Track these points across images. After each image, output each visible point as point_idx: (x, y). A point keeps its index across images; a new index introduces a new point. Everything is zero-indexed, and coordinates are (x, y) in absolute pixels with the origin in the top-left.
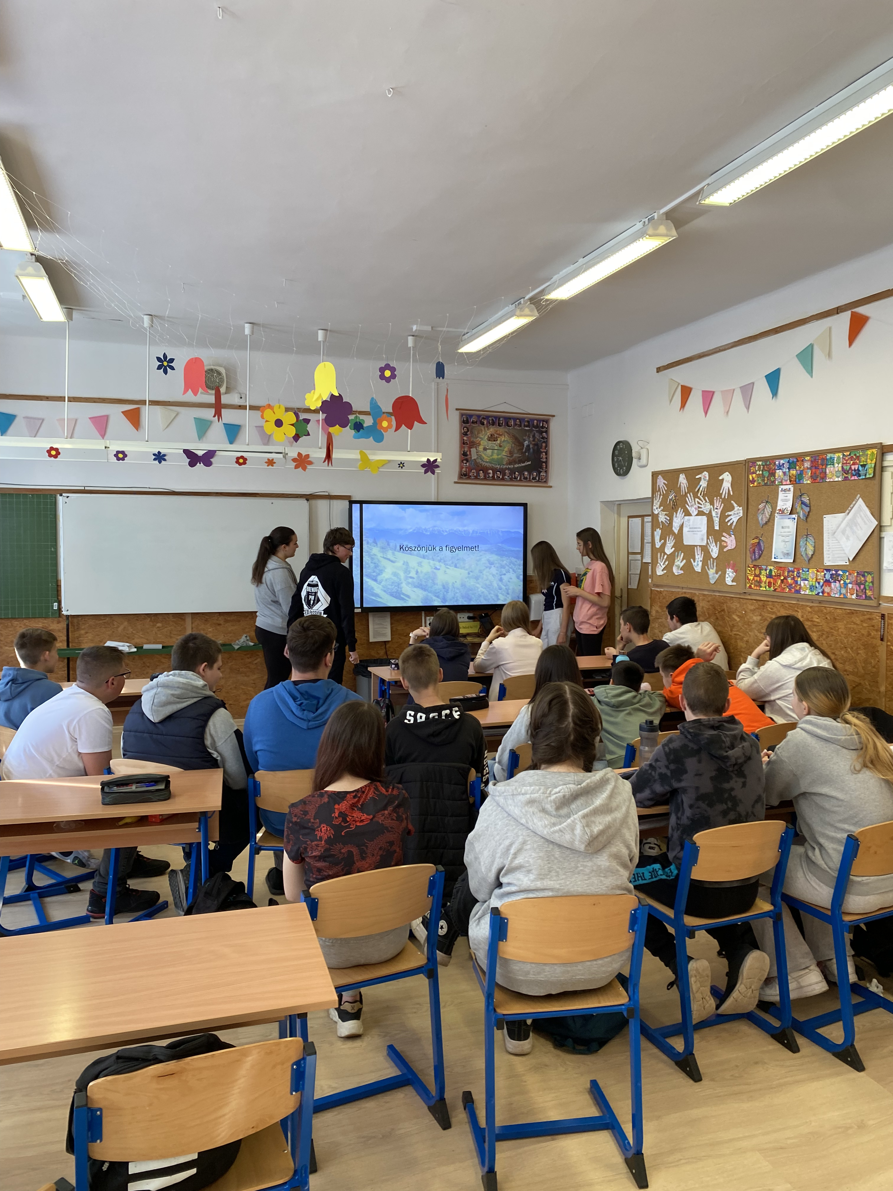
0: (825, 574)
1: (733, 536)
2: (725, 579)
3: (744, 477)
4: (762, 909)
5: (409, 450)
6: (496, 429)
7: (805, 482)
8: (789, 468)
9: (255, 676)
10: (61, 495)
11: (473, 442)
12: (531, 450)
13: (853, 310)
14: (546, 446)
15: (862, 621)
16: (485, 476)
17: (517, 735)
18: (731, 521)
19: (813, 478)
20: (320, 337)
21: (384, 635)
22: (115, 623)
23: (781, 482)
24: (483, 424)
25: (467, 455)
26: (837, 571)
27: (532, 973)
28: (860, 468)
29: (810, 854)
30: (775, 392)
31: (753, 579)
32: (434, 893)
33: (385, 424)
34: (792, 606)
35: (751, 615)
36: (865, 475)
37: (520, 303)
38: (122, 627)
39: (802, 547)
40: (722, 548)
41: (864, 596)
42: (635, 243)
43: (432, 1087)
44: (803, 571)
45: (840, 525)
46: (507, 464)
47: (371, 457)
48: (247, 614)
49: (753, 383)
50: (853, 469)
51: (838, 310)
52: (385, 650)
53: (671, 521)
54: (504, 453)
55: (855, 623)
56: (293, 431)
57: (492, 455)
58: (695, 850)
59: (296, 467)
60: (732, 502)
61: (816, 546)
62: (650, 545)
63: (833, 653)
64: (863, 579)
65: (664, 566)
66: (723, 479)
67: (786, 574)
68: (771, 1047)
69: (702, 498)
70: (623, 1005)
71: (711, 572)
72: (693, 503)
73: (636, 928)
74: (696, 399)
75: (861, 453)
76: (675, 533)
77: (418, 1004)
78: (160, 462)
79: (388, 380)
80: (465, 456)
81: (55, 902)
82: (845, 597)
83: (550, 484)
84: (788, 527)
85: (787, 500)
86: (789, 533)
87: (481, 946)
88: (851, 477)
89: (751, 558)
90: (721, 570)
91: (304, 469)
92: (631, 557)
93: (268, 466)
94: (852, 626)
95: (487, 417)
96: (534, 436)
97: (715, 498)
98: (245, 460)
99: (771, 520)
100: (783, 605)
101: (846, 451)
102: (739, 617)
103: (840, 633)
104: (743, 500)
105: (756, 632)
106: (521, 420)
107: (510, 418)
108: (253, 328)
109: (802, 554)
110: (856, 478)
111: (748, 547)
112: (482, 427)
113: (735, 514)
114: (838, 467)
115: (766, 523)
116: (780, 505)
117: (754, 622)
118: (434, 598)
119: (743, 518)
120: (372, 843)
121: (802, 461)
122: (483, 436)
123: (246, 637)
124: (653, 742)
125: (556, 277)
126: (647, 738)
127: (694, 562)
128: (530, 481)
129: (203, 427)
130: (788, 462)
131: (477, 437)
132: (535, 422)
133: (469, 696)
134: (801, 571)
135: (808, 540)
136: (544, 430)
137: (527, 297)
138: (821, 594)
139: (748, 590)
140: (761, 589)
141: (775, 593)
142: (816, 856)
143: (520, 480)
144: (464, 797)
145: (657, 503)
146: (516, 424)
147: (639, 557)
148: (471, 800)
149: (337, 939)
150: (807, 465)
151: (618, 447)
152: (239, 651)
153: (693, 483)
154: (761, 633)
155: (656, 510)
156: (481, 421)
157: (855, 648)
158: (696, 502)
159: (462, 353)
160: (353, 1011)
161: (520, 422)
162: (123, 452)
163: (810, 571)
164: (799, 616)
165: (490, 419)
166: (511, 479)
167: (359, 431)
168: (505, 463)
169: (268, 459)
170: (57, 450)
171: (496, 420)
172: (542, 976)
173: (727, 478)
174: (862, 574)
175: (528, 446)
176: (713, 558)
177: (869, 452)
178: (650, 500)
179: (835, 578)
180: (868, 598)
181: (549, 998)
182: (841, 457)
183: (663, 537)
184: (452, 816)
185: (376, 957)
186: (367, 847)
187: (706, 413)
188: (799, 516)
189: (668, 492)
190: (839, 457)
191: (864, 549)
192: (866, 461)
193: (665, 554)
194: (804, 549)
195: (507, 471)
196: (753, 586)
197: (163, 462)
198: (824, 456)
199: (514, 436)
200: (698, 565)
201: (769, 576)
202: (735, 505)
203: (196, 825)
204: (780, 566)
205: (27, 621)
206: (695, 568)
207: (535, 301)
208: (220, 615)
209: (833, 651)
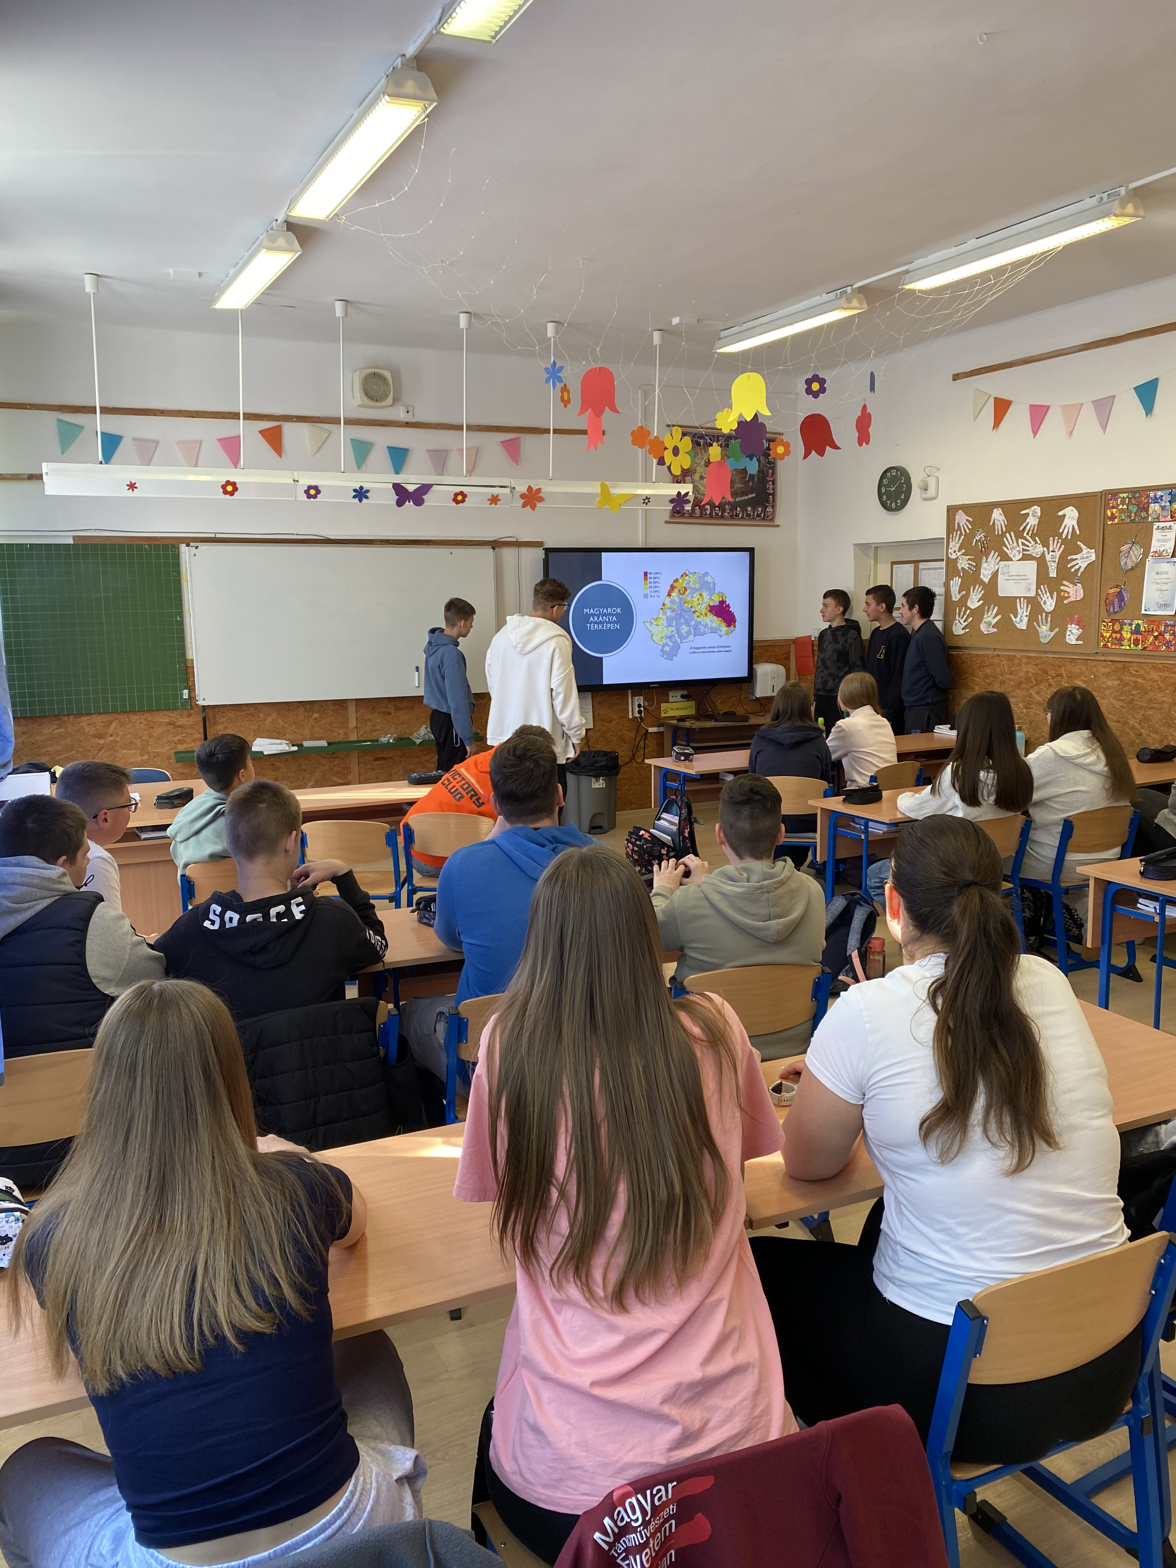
1: (1079, 585)
2: (1065, 637)
3: (1099, 513)
5: (654, 480)
8: (1170, 502)
10: (189, 545)
12: (756, 479)
14: (775, 474)
16: (701, 513)
18: (1077, 567)
20: (550, 332)
23: (1158, 518)
24: (701, 445)
30: (1149, 409)
31: (1111, 636)
35: (1104, 679)
37: (843, 293)
40: (1060, 600)
47: (613, 491)
49: (1114, 396)
53: (978, 567)
59: (524, 506)
60: (1078, 543)
65: (965, 624)
66: (1064, 516)
67: (1163, 629)
69: (1029, 539)
71: (1043, 629)
72: (1015, 544)
74: (1018, 416)
76: (984, 582)
78: (360, 500)
79: (812, 393)
83: (777, 521)
84: (1166, 573)
85: (1165, 541)
86: (1168, 580)
89: (1108, 611)
90: (1059, 625)
91: (534, 508)
93: (491, 503)
98: (464, 496)
99: (1141, 565)
104: (1097, 542)
108: (470, 320)
111: (1103, 598)
112: (698, 449)
113: (1082, 558)
115: (1133, 568)
116: (1155, 546)
117: (1109, 688)
119: (1096, 562)
122: (699, 460)
127: (1016, 617)
128: (754, 518)
129: (361, 451)
130: (1170, 494)
137: (859, 285)
139: (1100, 650)
140: (1123, 647)
141: (1146, 653)
143: (743, 518)
145: (955, 545)
151: (889, 474)
153: (1016, 520)
155: (954, 554)
156: (697, 441)
158: (1020, 544)
162: (316, 488)
165: (707, 438)
166: (732, 517)
168: (725, 496)
169: (491, 495)
170: (233, 483)
173: (1070, 513)
176: (1047, 614)
178: (943, 541)
183: (965, 587)
187: (1035, 433)
189: (974, 531)
193: (967, 608)
195: (727, 507)
196: (1109, 645)
197: (364, 500)
200: (1022, 621)
201: (1137, 631)
202: (1083, 547)
204: (1152, 620)
205: (149, 715)
206: (1017, 625)
207: (866, 290)
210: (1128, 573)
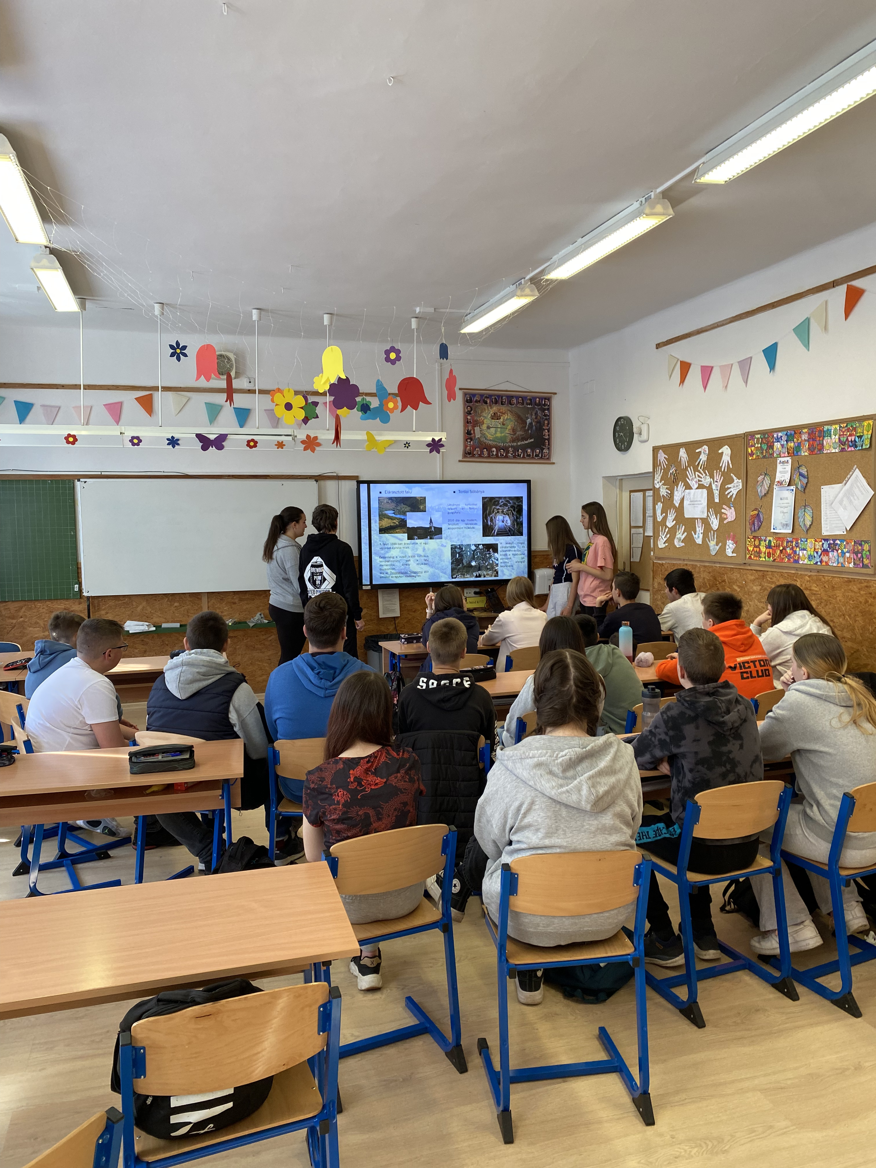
0: (823, 544)
1: (733, 508)
2: (725, 550)
3: (743, 450)
4: (761, 865)
5: (414, 430)
6: (499, 407)
7: (803, 454)
8: (787, 441)
9: (270, 653)
10: (79, 480)
11: (476, 421)
12: (534, 428)
13: (849, 284)
14: (548, 424)
15: (859, 589)
16: (489, 454)
17: (524, 704)
18: (731, 494)
19: (811, 449)
20: (326, 322)
21: (393, 611)
22: (134, 604)
23: (780, 454)
24: (486, 403)
25: (471, 434)
26: (834, 540)
27: (541, 925)
28: (857, 439)
29: (808, 811)
30: (772, 366)
31: (753, 549)
32: (447, 852)
33: (391, 405)
34: (790, 576)
35: (752, 585)
36: (862, 446)
37: (521, 284)
38: (140, 607)
39: (801, 517)
40: (722, 520)
41: (861, 564)
42: (632, 222)
43: (449, 1035)
44: (801, 541)
45: (837, 495)
46: (510, 442)
47: (377, 438)
48: (261, 593)
49: (751, 358)
50: (850, 440)
51: (834, 284)
52: (394, 626)
53: (672, 495)
54: (507, 431)
55: (852, 591)
56: (302, 414)
57: (495, 433)
58: (697, 809)
59: (305, 449)
60: (732, 474)
61: (814, 516)
62: (652, 518)
63: (832, 621)
64: (860, 548)
65: (665, 539)
66: (722, 453)
67: (785, 544)
68: (771, 996)
69: (702, 472)
70: (629, 955)
71: (712, 544)
72: (694, 476)
73: (640, 882)
74: (695, 374)
75: (857, 425)
76: (676, 506)
77: (433, 959)
78: (174, 447)
79: (393, 362)
80: (468, 435)
81: (86, 868)
82: (843, 566)
83: (553, 460)
84: (787, 499)
85: (785, 472)
86: (787, 505)
87: (493, 900)
88: (848, 448)
89: (751, 529)
90: (722, 541)
91: (313, 451)
92: (633, 531)
93: (278, 448)
94: (850, 594)
95: (490, 396)
96: (536, 414)
97: (715, 471)
98: (256, 443)
99: (769, 492)
100: (782, 575)
101: (843, 423)
102: (739, 587)
103: (838, 601)
104: (742, 472)
105: (756, 601)
106: (524, 398)
107: (512, 397)
108: (260, 314)
109: (801, 524)
110: (853, 449)
111: (748, 519)
112: (485, 406)
113: (734, 487)
114: (835, 438)
115: (765, 495)
116: (779, 477)
117: (754, 592)
118: (441, 574)
119: (742, 490)
120: (387, 804)
121: (800, 433)
122: (486, 414)
123: (260, 615)
124: (654, 708)
125: (555, 258)
126: (649, 704)
127: (695, 534)
128: (533, 458)
129: (214, 411)
130: (786, 434)
131: (480, 417)
132: (538, 399)
133: (477, 667)
134: (799, 541)
135: (806, 510)
136: (547, 407)
137: (528, 277)
138: (819, 563)
139: (748, 561)
140: (761, 559)
141: (775, 564)
142: (814, 812)
143: (524, 457)
144: (474, 762)
145: (658, 477)
146: (519, 403)
147: (641, 530)
148: (481, 766)
149: (356, 896)
150: (805, 437)
151: (619, 423)
152: (254, 629)
153: (693, 457)
154: (760, 602)
155: (658, 484)
156: (484, 400)
157: (852, 615)
158: (697, 476)
159: (464, 334)
160: (372, 966)
161: (523, 400)
162: (138, 438)
163: (808, 541)
164: (798, 584)
165: (493, 397)
166: (514, 457)
167: (366, 413)
168: (508, 441)
169: (278, 442)
170: (74, 437)
171: (499, 399)
172: (551, 928)
173: (726, 451)
174: (859, 542)
175: (531, 424)
176: (714, 531)
177: (865, 423)
178: (651, 475)
179: (833, 547)
180: (865, 566)
181: (559, 948)
182: (838, 428)
183: (664, 511)
184: (463, 781)
185: (394, 913)
186: (382, 808)
187: (705, 388)
188: (797, 488)
189: (669, 466)
190: (836, 428)
191: (861, 518)
192: (863, 433)
193: (666, 527)
194: (802, 520)
195: (510, 449)
196: (752, 556)
197: (177, 447)
198: (821, 429)
199: (517, 414)
200: (699, 537)
201: (769, 546)
202: (735, 478)
203: (220, 792)
204: (778, 537)
205: (50, 603)
206: (696, 541)
207: (535, 281)
208: (234, 594)
209: (832, 619)
210: (763, 498)
